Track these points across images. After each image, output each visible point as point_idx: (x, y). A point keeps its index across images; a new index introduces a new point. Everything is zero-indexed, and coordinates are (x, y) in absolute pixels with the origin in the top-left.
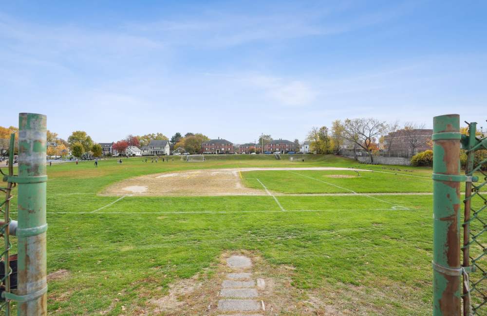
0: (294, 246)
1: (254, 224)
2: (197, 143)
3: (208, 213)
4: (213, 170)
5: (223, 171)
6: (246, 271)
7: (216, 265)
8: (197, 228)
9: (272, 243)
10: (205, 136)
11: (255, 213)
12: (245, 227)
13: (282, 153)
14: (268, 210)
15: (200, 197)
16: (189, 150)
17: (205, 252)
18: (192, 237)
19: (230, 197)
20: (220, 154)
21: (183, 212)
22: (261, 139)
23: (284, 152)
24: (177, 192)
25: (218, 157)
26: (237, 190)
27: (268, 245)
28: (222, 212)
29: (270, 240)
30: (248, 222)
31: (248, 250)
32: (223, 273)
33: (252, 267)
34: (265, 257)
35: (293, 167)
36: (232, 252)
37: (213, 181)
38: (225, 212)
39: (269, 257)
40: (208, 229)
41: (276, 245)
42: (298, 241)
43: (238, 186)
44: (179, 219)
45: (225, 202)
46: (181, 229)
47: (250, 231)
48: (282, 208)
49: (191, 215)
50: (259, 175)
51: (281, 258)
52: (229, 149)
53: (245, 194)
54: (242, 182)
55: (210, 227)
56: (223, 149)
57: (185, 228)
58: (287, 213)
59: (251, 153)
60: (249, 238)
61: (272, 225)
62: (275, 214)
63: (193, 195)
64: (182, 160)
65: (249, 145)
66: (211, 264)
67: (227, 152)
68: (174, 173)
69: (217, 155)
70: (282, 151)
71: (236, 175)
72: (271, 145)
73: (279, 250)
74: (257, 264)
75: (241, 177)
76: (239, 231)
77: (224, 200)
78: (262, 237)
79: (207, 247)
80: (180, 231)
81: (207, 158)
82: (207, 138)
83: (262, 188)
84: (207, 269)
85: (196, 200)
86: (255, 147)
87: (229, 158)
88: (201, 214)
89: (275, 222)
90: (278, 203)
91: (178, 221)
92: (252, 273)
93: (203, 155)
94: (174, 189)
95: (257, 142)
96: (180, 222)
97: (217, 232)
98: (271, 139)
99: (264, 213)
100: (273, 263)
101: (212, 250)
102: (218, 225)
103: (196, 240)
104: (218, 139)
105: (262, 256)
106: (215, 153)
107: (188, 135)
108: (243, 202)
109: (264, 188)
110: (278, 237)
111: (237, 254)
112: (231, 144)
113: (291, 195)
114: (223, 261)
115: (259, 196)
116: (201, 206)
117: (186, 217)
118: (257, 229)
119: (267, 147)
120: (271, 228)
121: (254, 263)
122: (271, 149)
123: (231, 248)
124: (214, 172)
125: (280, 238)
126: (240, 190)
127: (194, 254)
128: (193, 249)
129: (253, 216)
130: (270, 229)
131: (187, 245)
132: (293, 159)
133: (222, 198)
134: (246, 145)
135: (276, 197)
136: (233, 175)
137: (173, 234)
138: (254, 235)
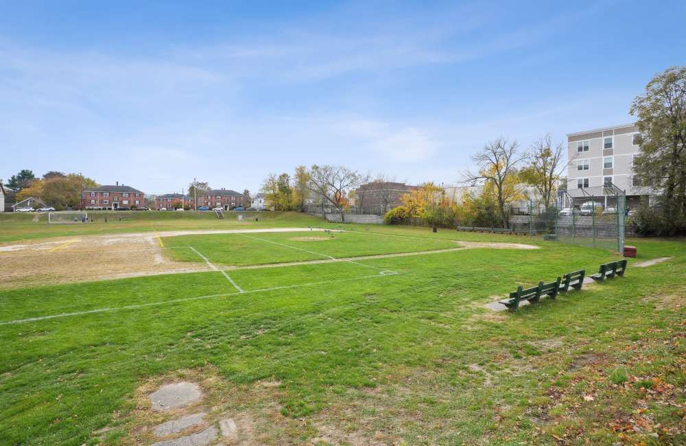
0: (269, 346)
1: (196, 319)
2: (71, 190)
3: (102, 313)
4: (108, 236)
5: (128, 237)
6: (194, 409)
7: (126, 414)
8: (77, 346)
9: (233, 346)
10: (88, 180)
11: (195, 301)
12: (180, 327)
13: (226, 209)
14: (217, 293)
15: (81, 284)
16: (52, 202)
17: (98, 392)
18: (63, 366)
19: (145, 279)
20: (120, 209)
21: (40, 318)
22: (192, 189)
23: (228, 208)
24: (25, 279)
25: (115, 214)
26: (158, 267)
27: (227, 351)
28: (129, 307)
29: (229, 343)
30: (184, 318)
31: (191, 368)
32: (145, 428)
33: (204, 398)
34: (225, 374)
35: (243, 229)
36: (160, 379)
37: (108, 255)
38: (138, 306)
39: (233, 373)
40: (104, 344)
41: (240, 350)
42: (274, 336)
43: (159, 259)
44: (26, 334)
45: (137, 287)
46: (32, 354)
47: (189, 334)
48: (238, 288)
49: (60, 321)
50: (193, 241)
51: (254, 370)
52: (137, 202)
53: (174, 272)
54: (164, 254)
55: (106, 339)
56: (125, 202)
57: (44, 350)
58: (248, 295)
59: (176, 209)
60: (190, 347)
61: (228, 317)
62: (229, 298)
63: (63, 282)
64: (36, 220)
65: (173, 196)
66: (115, 416)
67: (134, 207)
68: (18, 244)
69: (113, 212)
70: (226, 207)
71: (153, 243)
72: (209, 197)
73: (247, 357)
74: (212, 391)
75: (162, 245)
76: (169, 336)
77: (135, 285)
78: (214, 340)
79: (103, 380)
80: (30, 359)
81: (94, 218)
82: (93, 183)
83: (201, 260)
84: (106, 429)
85: (72, 290)
86: (183, 200)
87: (137, 218)
88: (84, 317)
89: (231, 312)
90: (232, 281)
91: (24, 339)
92: (205, 411)
93: (85, 213)
94: (15, 274)
95: (186, 193)
96: (31, 339)
97: (123, 347)
98: (209, 189)
99: (210, 300)
100: (242, 381)
101: (114, 385)
102: (124, 332)
103: (74, 371)
104: (115, 184)
105: (219, 374)
106: (110, 209)
107: (51, 175)
108: (171, 285)
109: (204, 260)
110: (241, 335)
111: (171, 381)
112: (141, 194)
113: (249, 268)
114: (141, 401)
115: (197, 273)
116: (85, 301)
117: (46, 327)
118: (202, 328)
119: (201, 201)
120: (227, 322)
121: (206, 390)
122: (209, 204)
123: (157, 371)
124: (109, 240)
125: (244, 337)
126: (162, 266)
127: (69, 404)
128: (66, 392)
129: (192, 307)
130: (225, 324)
131: (49, 387)
132: (243, 218)
133: (128, 283)
134: (168, 196)
135: (226, 272)
136: (147, 243)
137: (9, 370)
138: (197, 340)
